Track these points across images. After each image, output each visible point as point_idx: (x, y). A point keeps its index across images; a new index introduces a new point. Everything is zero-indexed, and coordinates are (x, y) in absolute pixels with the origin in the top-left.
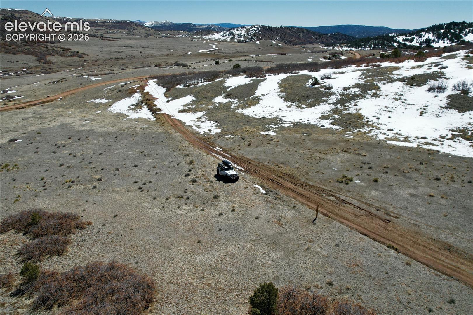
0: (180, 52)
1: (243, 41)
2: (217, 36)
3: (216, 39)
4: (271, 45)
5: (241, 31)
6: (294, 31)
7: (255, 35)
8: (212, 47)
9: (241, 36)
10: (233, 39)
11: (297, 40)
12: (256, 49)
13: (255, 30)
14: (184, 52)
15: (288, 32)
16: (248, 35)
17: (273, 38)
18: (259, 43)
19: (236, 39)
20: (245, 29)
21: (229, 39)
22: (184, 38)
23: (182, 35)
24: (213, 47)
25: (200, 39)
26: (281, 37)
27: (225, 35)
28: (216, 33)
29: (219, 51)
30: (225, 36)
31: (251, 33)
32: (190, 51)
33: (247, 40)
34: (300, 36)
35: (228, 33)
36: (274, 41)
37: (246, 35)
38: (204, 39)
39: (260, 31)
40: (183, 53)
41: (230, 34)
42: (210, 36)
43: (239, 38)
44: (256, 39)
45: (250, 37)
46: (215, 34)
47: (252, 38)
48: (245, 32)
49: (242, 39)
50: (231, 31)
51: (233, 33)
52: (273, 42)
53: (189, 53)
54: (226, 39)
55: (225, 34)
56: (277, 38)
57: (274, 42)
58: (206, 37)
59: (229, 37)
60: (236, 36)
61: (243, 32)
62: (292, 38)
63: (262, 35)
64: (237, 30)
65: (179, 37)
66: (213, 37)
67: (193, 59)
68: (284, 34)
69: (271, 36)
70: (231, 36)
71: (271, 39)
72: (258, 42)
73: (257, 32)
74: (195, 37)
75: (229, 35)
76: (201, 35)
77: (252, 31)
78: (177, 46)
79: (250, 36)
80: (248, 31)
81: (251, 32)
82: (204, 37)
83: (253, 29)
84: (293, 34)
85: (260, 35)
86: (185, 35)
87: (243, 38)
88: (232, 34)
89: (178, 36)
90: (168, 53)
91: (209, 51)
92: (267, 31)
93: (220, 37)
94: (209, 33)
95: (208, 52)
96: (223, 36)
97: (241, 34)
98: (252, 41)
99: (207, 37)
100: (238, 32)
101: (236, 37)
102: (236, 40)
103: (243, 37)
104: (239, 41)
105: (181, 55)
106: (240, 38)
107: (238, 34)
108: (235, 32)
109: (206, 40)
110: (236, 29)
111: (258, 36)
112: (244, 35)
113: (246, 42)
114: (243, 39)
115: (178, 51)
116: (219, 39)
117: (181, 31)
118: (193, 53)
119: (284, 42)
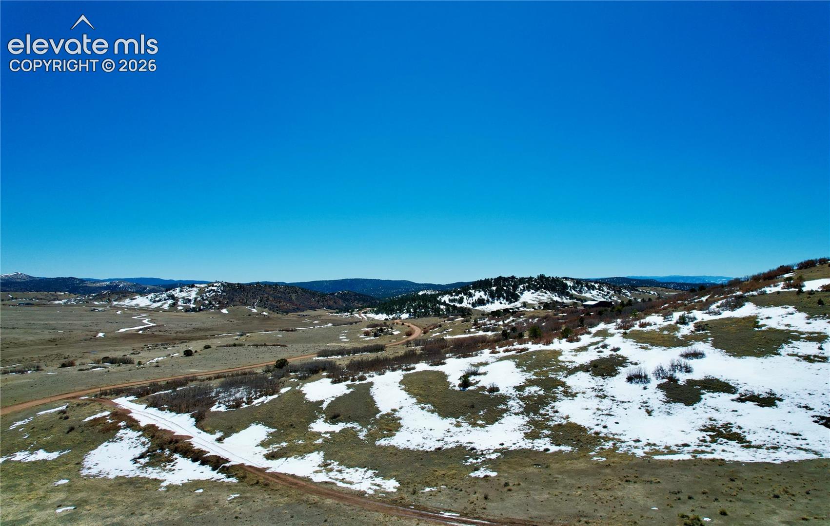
0: (79, 333)
1: (194, 310)
2: (142, 301)
3: (140, 306)
4: (250, 315)
5: (188, 291)
6: (282, 290)
7: (215, 298)
8: (140, 322)
9: (190, 301)
10: (174, 305)
11: (288, 305)
12: (225, 322)
13: (214, 291)
14: (87, 333)
15: (272, 292)
16: (203, 298)
17: (248, 302)
18: (227, 312)
19: (181, 306)
20: (195, 289)
21: (166, 307)
22: (72, 305)
23: (66, 301)
24: (143, 321)
25: (108, 307)
26: (261, 301)
27: (157, 299)
28: (139, 296)
29: (158, 329)
30: (158, 301)
31: (208, 296)
32: (100, 331)
33: (202, 308)
34: (292, 298)
35: (163, 296)
36: (254, 308)
37: (199, 299)
38: (114, 307)
39: (223, 291)
40: (87, 335)
41: (167, 298)
42: (127, 302)
43: (186, 303)
44: (217, 305)
45: (207, 302)
46: (136, 297)
47: (210, 303)
48: (197, 294)
49: (192, 306)
50: (168, 292)
51: (174, 295)
52: (252, 311)
53: (101, 335)
54: (162, 306)
55: (157, 297)
56: (254, 303)
57: (254, 310)
58: (119, 303)
59: (167, 303)
60: (180, 300)
61: (193, 294)
62: (280, 302)
63: (229, 298)
64: (181, 291)
65: (59, 304)
66: (134, 303)
67: (116, 345)
68: (266, 296)
69: (243, 300)
70: (170, 302)
71: (246, 304)
72: (224, 311)
73: (219, 293)
74: (96, 303)
75: (165, 300)
76: (109, 300)
77: (209, 291)
78: (68, 322)
79: (206, 300)
80: (201, 292)
81: (207, 294)
82: (115, 303)
83: (210, 288)
84: (280, 296)
85: (225, 298)
86: (73, 299)
87: (193, 304)
88: (172, 297)
89: (57, 302)
90: (53, 337)
91: (141, 330)
92: (236, 291)
93: (149, 303)
94: (125, 297)
95: (141, 332)
96: (155, 302)
97: (189, 298)
98: (211, 308)
99: (122, 303)
100: (183, 294)
101: (179, 303)
102: (180, 308)
103: (193, 302)
104: (187, 310)
105: (86, 340)
106: (188, 305)
107: (183, 298)
108: (177, 293)
109: (121, 308)
110: (178, 289)
111: (221, 300)
112: (196, 299)
113: (200, 310)
114: (194, 306)
115: (75, 332)
116: (148, 307)
117: (59, 293)
118: (109, 335)
119: (270, 309)
